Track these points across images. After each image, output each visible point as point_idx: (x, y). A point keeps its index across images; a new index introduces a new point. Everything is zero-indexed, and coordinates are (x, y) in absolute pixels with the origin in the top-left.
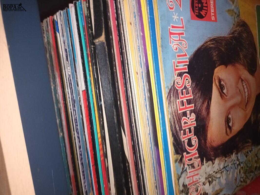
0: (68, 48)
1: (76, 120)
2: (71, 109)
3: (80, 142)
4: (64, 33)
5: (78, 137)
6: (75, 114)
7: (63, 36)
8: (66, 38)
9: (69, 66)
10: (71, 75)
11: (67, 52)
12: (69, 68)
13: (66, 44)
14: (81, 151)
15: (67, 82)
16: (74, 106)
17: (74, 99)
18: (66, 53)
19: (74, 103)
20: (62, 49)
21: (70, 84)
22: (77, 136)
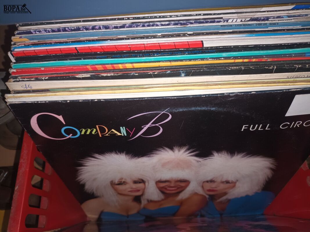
0: (270, 24)
1: (153, 26)
2: (171, 16)
3: (116, 27)
4: (294, 19)
5: (123, 26)
6: (163, 23)
7: (289, 17)
8: (285, 20)
9: (241, 21)
10: (227, 24)
11: (264, 20)
12: (239, 20)
13: (276, 21)
14: (100, 28)
15: (215, 14)
16: (177, 23)
17: (188, 24)
18: (262, 18)
19: (181, 24)
20: (268, 11)
21: (213, 21)
22: (125, 24)
